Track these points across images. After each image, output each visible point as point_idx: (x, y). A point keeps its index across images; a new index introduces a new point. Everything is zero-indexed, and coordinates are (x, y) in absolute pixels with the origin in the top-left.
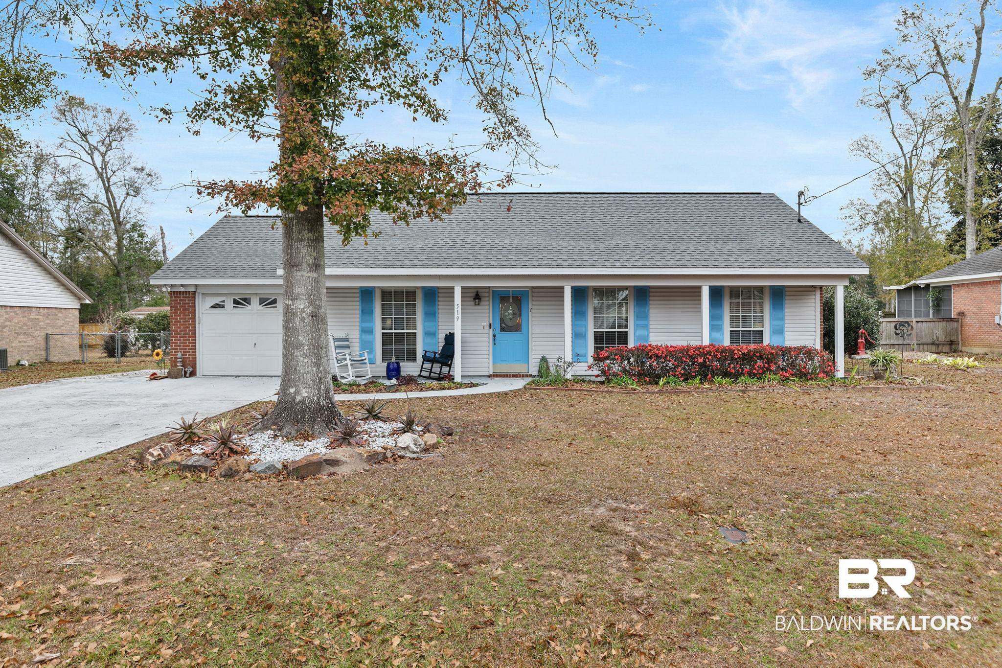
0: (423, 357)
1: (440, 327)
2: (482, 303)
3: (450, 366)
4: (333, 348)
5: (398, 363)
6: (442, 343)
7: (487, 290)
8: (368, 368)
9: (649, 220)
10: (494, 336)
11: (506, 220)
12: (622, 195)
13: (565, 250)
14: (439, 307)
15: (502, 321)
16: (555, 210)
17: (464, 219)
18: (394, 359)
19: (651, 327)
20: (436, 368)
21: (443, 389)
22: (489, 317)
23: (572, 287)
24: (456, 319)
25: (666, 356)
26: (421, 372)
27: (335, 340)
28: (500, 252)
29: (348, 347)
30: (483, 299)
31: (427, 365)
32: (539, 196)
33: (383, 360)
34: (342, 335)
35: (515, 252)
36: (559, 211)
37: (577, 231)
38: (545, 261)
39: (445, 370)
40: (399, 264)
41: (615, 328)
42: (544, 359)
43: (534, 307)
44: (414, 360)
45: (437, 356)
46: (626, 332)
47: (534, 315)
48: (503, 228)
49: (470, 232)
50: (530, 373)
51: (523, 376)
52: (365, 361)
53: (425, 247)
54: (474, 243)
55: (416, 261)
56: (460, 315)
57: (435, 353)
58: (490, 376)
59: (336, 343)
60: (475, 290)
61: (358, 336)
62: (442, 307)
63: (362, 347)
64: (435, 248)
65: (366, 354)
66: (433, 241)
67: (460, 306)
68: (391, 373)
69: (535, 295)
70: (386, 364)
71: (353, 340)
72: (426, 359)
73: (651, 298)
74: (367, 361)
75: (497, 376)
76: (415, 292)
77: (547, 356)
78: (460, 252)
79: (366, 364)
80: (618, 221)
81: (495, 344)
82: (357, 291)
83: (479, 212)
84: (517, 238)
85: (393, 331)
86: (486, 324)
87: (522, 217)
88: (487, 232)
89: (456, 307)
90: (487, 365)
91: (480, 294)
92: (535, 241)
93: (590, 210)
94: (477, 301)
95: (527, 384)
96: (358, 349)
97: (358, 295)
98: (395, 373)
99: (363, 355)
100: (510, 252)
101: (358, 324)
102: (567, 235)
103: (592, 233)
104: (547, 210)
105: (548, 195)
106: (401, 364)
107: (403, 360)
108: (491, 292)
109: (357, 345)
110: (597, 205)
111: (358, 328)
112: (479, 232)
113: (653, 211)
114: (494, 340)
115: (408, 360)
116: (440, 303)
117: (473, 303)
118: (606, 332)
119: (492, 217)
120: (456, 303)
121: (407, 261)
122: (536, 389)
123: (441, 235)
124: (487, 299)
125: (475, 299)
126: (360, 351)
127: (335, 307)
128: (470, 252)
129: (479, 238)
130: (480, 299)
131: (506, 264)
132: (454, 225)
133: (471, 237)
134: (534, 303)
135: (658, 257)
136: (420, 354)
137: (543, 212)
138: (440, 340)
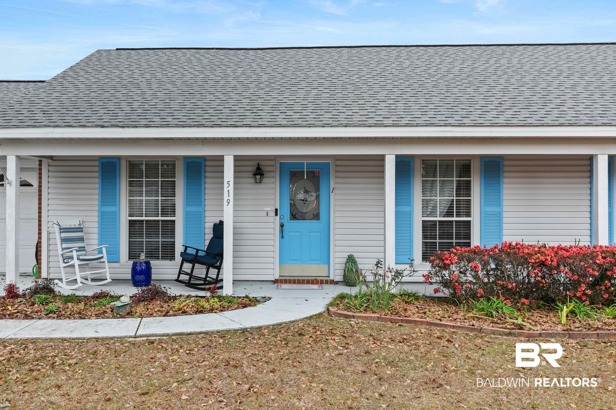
0: (182, 254)
1: (207, 214)
2: (265, 180)
3: (219, 268)
4: (59, 242)
5: (148, 264)
6: (209, 236)
7: (272, 163)
8: (107, 270)
9: (491, 70)
10: (282, 226)
11: (298, 73)
12: (443, 48)
13: (383, 104)
14: (207, 186)
15: (293, 206)
16: (362, 62)
17: (244, 73)
18: (143, 257)
19: (505, 215)
20: (200, 271)
21: (201, 312)
22: (274, 199)
23: (397, 156)
24: (225, 203)
25: (558, 265)
26: (179, 277)
27: (63, 230)
28: (290, 107)
29: (81, 239)
30: (266, 175)
31: (187, 267)
32: (338, 50)
33: (130, 258)
34: (74, 223)
35: (311, 106)
36: (368, 64)
37: (395, 83)
38: (356, 118)
39: (213, 273)
40: (144, 122)
41: (452, 215)
42: (351, 259)
43: (337, 186)
44: (172, 258)
45: (201, 254)
46: (469, 222)
47: (337, 197)
48: (294, 81)
49: (250, 85)
50: (332, 278)
51: (322, 282)
52: (102, 260)
53: (187, 103)
54: (254, 98)
55: (170, 119)
56: (231, 198)
57: (198, 250)
58: (275, 282)
59: (63, 235)
60: (255, 163)
61: (96, 225)
62: (209, 186)
63: (102, 240)
64: (200, 103)
65: (104, 250)
66: (199, 96)
67: (232, 184)
68: (138, 277)
69: (338, 169)
70: (131, 262)
71: (91, 230)
72: (186, 257)
73: (506, 174)
74: (105, 259)
75: (286, 282)
76: (174, 165)
77: (355, 255)
78: (234, 108)
79: (103, 262)
80: (448, 71)
81: (282, 237)
82: (97, 163)
83: (264, 65)
84: (314, 92)
85: (144, 218)
86: (271, 209)
87: (320, 70)
88: (273, 85)
89: (226, 185)
90: (271, 266)
91: (263, 168)
92: (340, 95)
93: (407, 61)
94: (258, 177)
95: (331, 304)
96: (96, 242)
97: (97, 169)
98: (142, 277)
99: (101, 252)
100: (305, 107)
101: (97, 208)
102: (383, 87)
103: (416, 85)
104: (352, 62)
105: (349, 49)
106: (153, 263)
107: (157, 258)
108: (278, 166)
109: (96, 236)
110: (415, 56)
111: (96, 214)
112: (261, 85)
113: (492, 61)
114: (282, 231)
115: (164, 258)
116: (207, 180)
117: (252, 180)
118: (440, 222)
119: (280, 70)
120: (226, 180)
121: (156, 119)
122: (347, 316)
123: (212, 90)
124: (272, 174)
125: (255, 174)
126: (99, 245)
127: (65, 185)
128: (248, 108)
129: (262, 92)
130: (262, 174)
131: (300, 122)
132: (230, 79)
133: (252, 91)
134: (338, 180)
135: (525, 113)
136: (179, 249)
137: (346, 64)
138: (207, 231)
